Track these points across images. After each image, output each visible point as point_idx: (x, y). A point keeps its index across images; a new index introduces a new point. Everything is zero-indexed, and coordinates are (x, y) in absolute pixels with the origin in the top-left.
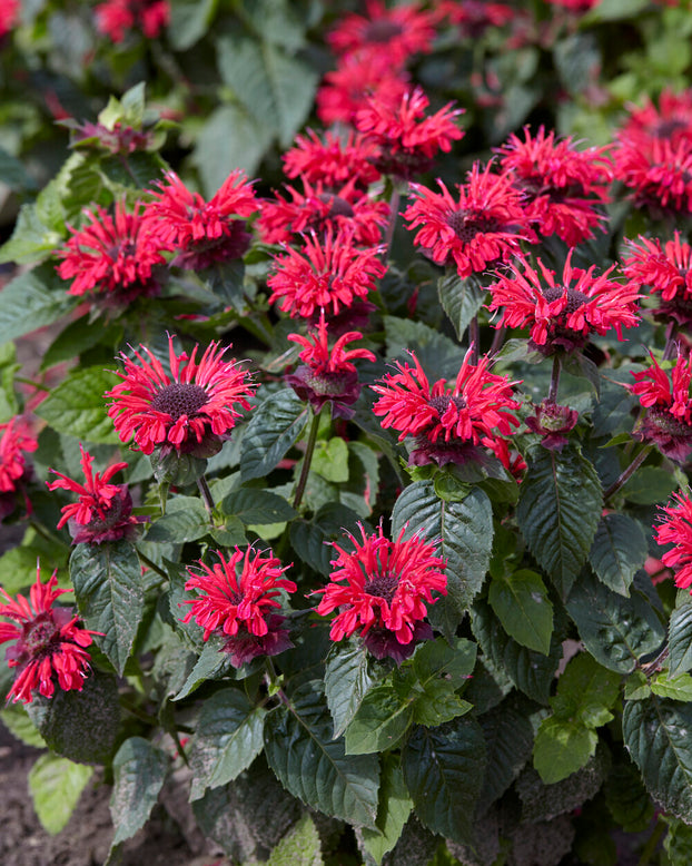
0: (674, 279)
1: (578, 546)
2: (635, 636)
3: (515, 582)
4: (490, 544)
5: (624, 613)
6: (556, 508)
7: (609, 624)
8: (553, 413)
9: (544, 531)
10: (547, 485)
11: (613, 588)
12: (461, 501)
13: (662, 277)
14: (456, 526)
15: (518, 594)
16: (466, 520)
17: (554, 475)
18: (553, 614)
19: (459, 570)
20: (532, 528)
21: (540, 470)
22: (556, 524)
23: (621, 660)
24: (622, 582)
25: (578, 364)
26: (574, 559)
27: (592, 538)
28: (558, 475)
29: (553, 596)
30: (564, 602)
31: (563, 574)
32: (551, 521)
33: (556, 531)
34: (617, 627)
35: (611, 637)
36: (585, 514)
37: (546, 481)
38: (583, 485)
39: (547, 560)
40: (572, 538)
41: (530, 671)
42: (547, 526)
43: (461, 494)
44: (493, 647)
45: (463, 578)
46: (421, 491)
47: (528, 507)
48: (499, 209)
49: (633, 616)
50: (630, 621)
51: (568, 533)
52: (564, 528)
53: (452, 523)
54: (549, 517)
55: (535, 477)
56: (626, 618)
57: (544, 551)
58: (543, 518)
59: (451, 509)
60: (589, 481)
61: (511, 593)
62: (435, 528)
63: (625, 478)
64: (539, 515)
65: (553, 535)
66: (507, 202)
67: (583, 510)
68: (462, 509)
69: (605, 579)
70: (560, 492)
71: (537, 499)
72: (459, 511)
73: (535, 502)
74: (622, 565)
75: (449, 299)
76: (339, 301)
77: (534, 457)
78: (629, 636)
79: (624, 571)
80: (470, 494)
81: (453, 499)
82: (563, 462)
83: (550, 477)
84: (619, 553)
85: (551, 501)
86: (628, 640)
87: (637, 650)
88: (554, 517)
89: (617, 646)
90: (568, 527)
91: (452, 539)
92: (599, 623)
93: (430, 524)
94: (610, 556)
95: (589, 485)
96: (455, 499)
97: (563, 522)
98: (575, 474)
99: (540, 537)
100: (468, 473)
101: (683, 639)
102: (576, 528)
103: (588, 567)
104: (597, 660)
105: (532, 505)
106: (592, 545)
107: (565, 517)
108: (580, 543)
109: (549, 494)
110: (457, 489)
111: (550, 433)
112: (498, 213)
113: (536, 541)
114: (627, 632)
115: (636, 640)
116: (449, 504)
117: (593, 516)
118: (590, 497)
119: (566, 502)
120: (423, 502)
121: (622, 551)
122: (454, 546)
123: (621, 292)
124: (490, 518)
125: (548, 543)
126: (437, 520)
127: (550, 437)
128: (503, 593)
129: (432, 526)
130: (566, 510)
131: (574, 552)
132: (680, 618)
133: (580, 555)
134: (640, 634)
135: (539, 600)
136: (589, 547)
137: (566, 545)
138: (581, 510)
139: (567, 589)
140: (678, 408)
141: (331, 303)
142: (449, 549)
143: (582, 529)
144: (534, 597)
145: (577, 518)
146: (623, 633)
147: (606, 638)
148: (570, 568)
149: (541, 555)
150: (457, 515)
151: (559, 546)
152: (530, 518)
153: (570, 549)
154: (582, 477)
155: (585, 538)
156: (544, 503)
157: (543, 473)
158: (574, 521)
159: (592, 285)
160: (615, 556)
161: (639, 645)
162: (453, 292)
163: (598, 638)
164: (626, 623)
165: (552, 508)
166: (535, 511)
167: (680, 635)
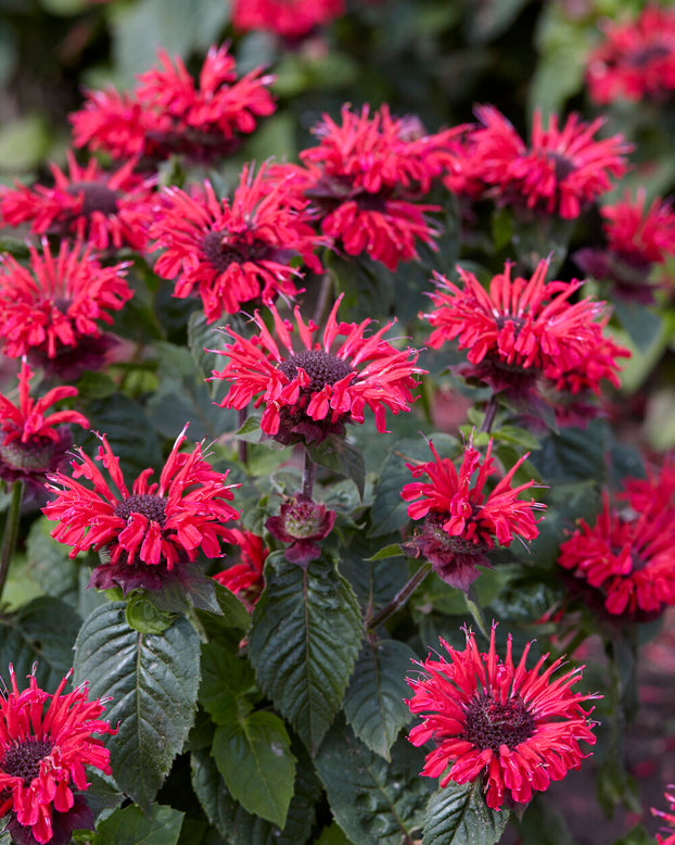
0: (485, 335)
1: (329, 689)
2: (408, 803)
3: (251, 726)
4: (195, 693)
5: (395, 773)
6: (304, 636)
7: (372, 787)
8: (303, 515)
9: (285, 666)
10: (295, 604)
11: (372, 747)
12: (162, 634)
13: (470, 331)
14: (154, 666)
15: (255, 743)
16: (166, 659)
17: (305, 594)
18: (295, 773)
19: (156, 723)
20: (269, 663)
21: (285, 586)
22: (302, 658)
23: (384, 836)
24: (384, 740)
25: (334, 454)
26: (326, 704)
27: (347, 679)
28: (309, 593)
29: (298, 748)
30: (313, 755)
31: (312, 721)
32: (296, 654)
33: (303, 666)
34: (385, 790)
35: (374, 804)
36: (339, 647)
37: (293, 599)
38: (340, 609)
39: (288, 705)
40: (322, 677)
41: (269, 839)
42: (290, 660)
43: (160, 626)
44: (220, 808)
45: (161, 733)
46: (113, 615)
47: (266, 634)
48: (266, 231)
49: (407, 776)
50: (403, 782)
51: (317, 670)
52: (313, 663)
53: (150, 662)
54: (291, 650)
55: (279, 594)
56: (398, 778)
57: (286, 693)
58: (285, 649)
59: (149, 643)
60: (347, 606)
61: (245, 739)
62: (128, 665)
63: (401, 598)
64: (280, 646)
65: (299, 672)
66: (277, 222)
67: (338, 642)
68: (162, 644)
69: (362, 734)
70: (310, 617)
71: (278, 626)
72: (158, 646)
73: (275, 629)
74: (387, 716)
75: (201, 343)
76: (57, 339)
77: (278, 569)
78: (401, 803)
79: (388, 724)
80: (173, 625)
81: (150, 631)
82: (318, 577)
83: (299, 595)
84: (386, 699)
85: (298, 628)
86: (397, 808)
87: (408, 823)
88: (301, 649)
89: (382, 817)
90: (318, 664)
91: (149, 682)
92: (358, 785)
93: (123, 661)
94: (373, 703)
95: (347, 610)
96: (155, 631)
97: (312, 656)
98: (331, 594)
99: (280, 674)
100: (168, 597)
101: (442, 833)
102: (327, 665)
103: (341, 716)
104: (348, 837)
105: (272, 632)
106: (347, 690)
107: (314, 649)
108: (332, 684)
109: (296, 619)
110: (156, 619)
111: (297, 540)
112: (264, 235)
113: (274, 678)
114: (398, 797)
115: (409, 809)
116: (147, 636)
117: (350, 651)
118: (348, 625)
119: (317, 630)
120: (114, 629)
121: (390, 696)
122: (151, 691)
123: (395, 362)
124: (197, 659)
125: (291, 682)
126: (132, 655)
127: (297, 545)
128: (234, 742)
129: (125, 661)
130: (317, 640)
131: (326, 696)
132: (439, 806)
133: (333, 700)
134: (414, 800)
135: (280, 752)
136: (343, 691)
137: (315, 685)
138: (334, 642)
139: (317, 741)
140: (456, 523)
141: (45, 343)
142: (145, 694)
143: (335, 668)
144: (274, 748)
145: (331, 653)
146: (391, 800)
147: (367, 805)
148: (322, 715)
149: (281, 698)
150: (156, 651)
151: (307, 686)
152: (268, 649)
153: (320, 690)
154: (339, 599)
155: (339, 680)
156: (287, 631)
157: (290, 589)
158: (325, 656)
159: (359, 348)
160: (379, 702)
161: (411, 815)
162: (208, 333)
163: (356, 805)
164: (397, 785)
165: (297, 639)
166: (274, 641)
167: (439, 828)
